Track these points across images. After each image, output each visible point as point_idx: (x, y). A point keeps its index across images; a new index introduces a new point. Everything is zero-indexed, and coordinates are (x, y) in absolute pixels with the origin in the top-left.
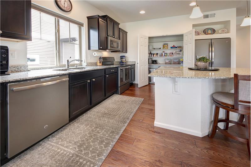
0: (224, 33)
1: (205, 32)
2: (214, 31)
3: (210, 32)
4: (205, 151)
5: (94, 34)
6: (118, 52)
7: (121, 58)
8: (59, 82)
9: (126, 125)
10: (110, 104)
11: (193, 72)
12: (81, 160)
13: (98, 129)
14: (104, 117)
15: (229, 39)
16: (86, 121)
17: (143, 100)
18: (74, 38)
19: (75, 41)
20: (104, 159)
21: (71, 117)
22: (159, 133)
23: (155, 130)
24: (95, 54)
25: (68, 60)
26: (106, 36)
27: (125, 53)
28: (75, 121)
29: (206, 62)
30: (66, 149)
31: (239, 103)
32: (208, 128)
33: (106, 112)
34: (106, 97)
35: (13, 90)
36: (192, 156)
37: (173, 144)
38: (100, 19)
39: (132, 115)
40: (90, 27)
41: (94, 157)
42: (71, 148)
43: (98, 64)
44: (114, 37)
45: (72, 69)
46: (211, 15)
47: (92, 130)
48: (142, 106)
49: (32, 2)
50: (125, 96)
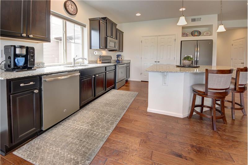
0: (207, 35)
1: (193, 34)
2: (200, 33)
3: (196, 34)
4: (184, 126)
5: (95, 35)
6: (115, 51)
7: (118, 57)
8: (70, 76)
9: (125, 111)
10: (109, 97)
11: (179, 69)
12: (95, 133)
13: (103, 114)
14: (106, 106)
15: (211, 41)
16: (92, 109)
17: (137, 93)
18: (71, 37)
19: (71, 40)
20: (111, 131)
21: (81, 105)
22: (151, 116)
23: (149, 114)
24: (96, 53)
25: (74, 59)
26: (106, 36)
27: (121, 52)
28: (83, 109)
29: (190, 60)
30: (82, 127)
31: (209, 90)
32: (188, 111)
33: (108, 102)
34: (106, 91)
35: (46, 81)
36: (174, 129)
37: (161, 122)
38: (101, 21)
39: (129, 104)
40: (92, 28)
41: (104, 131)
42: (85, 126)
43: (98, 62)
44: (112, 38)
45: (78, 66)
46: (198, 19)
47: (98, 115)
48: (137, 98)
49: (51, 10)
50: (122, 91)
